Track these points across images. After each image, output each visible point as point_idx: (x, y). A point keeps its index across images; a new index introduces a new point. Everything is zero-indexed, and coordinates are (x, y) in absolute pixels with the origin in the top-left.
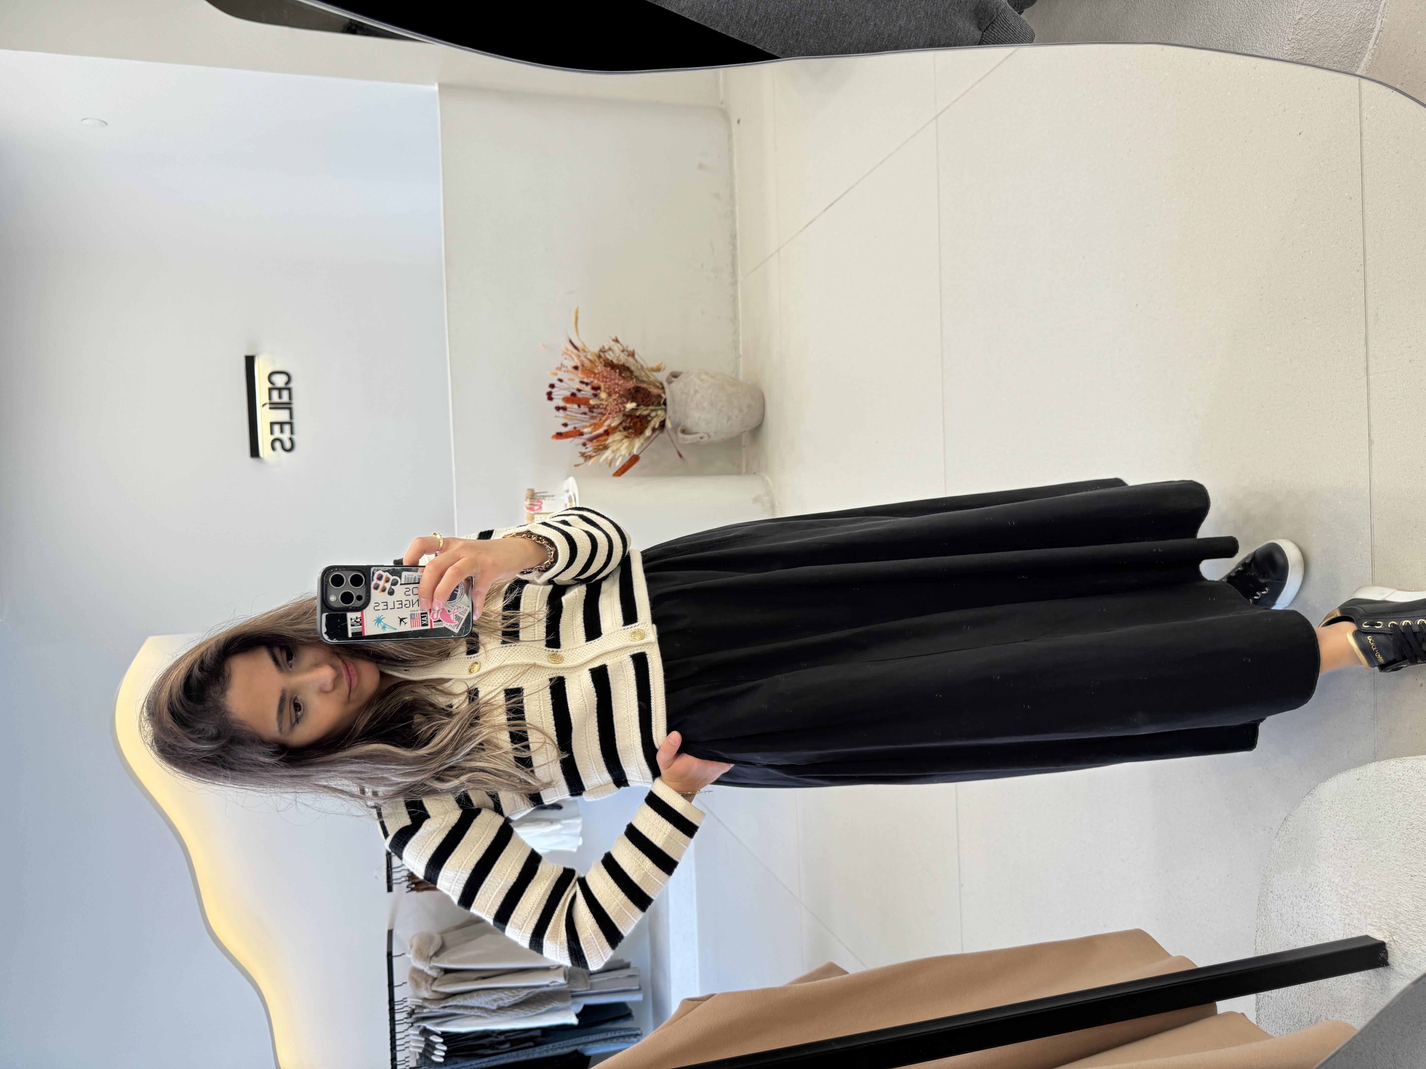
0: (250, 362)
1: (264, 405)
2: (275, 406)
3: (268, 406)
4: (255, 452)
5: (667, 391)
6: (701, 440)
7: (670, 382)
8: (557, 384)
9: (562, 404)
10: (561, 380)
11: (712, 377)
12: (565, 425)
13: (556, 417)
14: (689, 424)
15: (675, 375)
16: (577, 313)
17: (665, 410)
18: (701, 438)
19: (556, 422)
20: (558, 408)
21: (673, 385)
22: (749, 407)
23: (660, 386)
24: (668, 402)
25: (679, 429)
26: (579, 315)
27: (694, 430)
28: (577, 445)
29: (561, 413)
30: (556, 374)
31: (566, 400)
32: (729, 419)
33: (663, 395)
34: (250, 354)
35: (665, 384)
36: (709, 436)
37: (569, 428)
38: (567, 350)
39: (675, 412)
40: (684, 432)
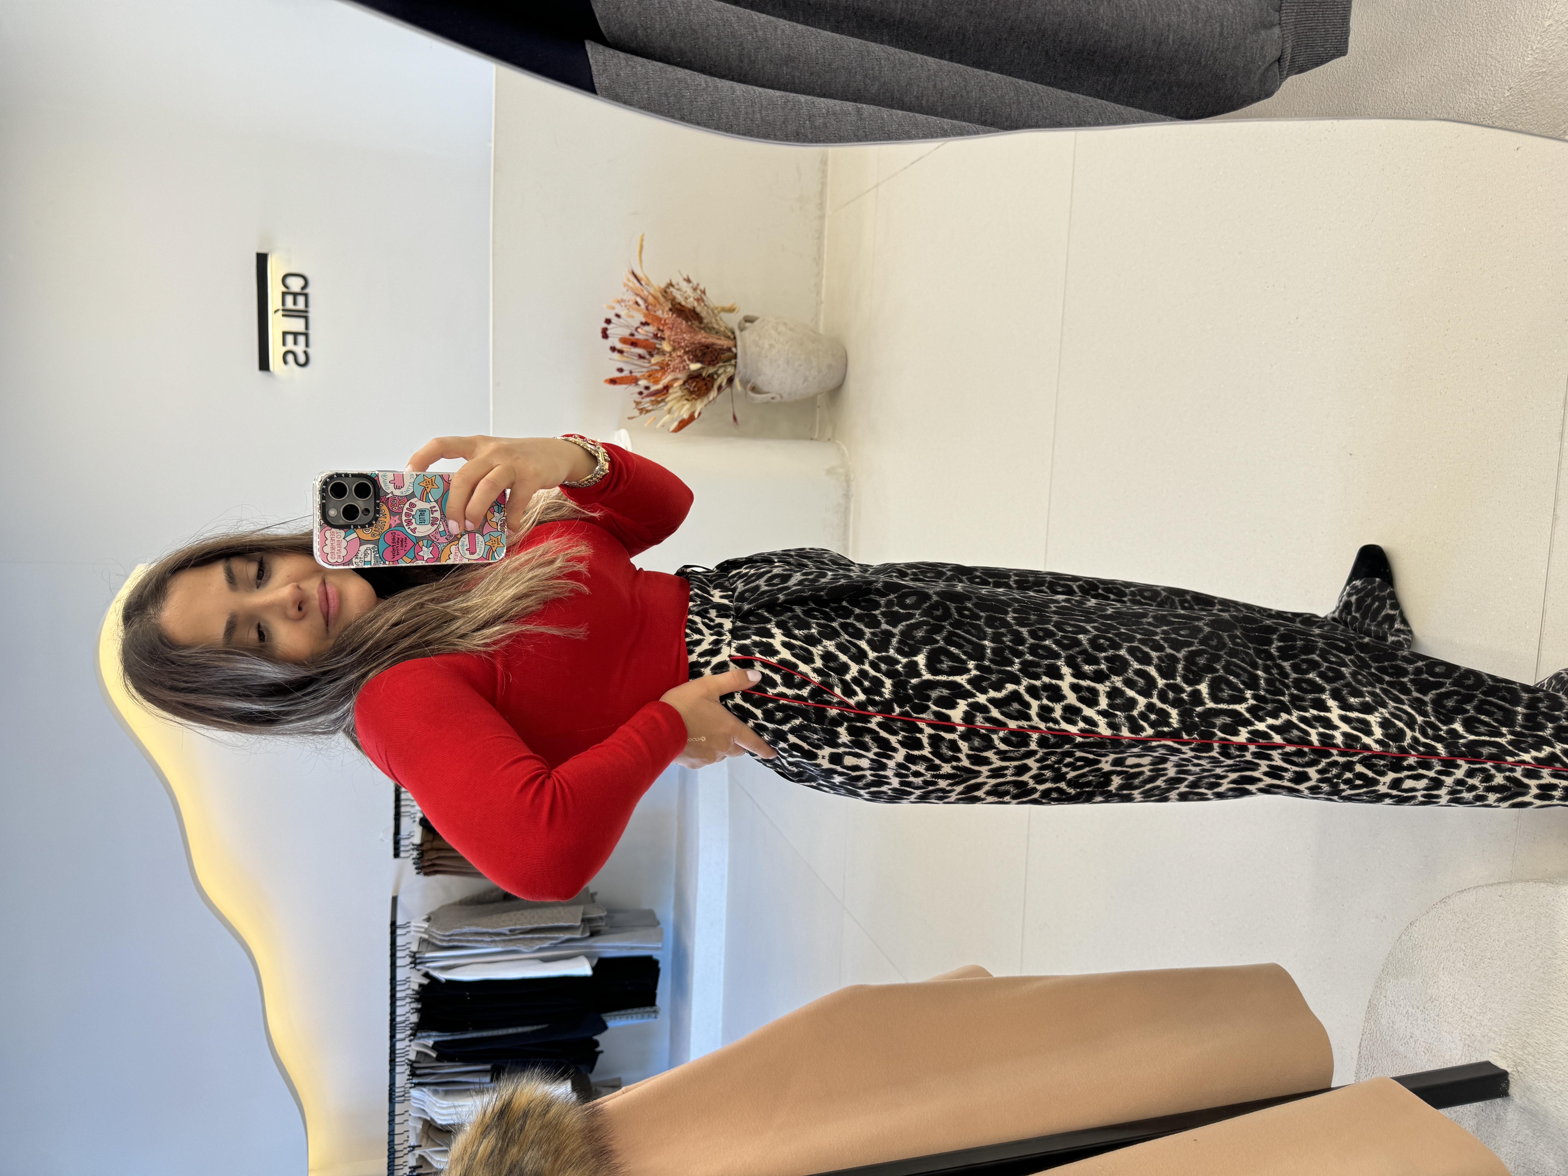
0: (262, 260)
1: (276, 311)
2: (288, 313)
3: (281, 313)
4: (264, 364)
5: (739, 343)
6: (773, 401)
7: (742, 329)
8: (614, 319)
9: (619, 346)
10: (618, 316)
11: (791, 329)
12: (621, 370)
13: (611, 359)
14: (760, 382)
15: (749, 320)
16: (642, 240)
17: (735, 366)
18: (773, 398)
19: (611, 364)
20: (613, 349)
21: (746, 333)
22: (830, 367)
23: (732, 337)
24: (739, 355)
25: (749, 386)
26: (645, 243)
27: (765, 389)
28: (632, 394)
29: (616, 355)
30: (613, 308)
31: (624, 341)
32: (806, 379)
33: (734, 349)
34: (262, 251)
35: (737, 332)
36: (781, 396)
37: (626, 373)
38: (629, 280)
39: (745, 367)
40: (754, 389)
